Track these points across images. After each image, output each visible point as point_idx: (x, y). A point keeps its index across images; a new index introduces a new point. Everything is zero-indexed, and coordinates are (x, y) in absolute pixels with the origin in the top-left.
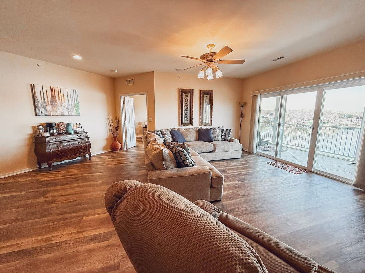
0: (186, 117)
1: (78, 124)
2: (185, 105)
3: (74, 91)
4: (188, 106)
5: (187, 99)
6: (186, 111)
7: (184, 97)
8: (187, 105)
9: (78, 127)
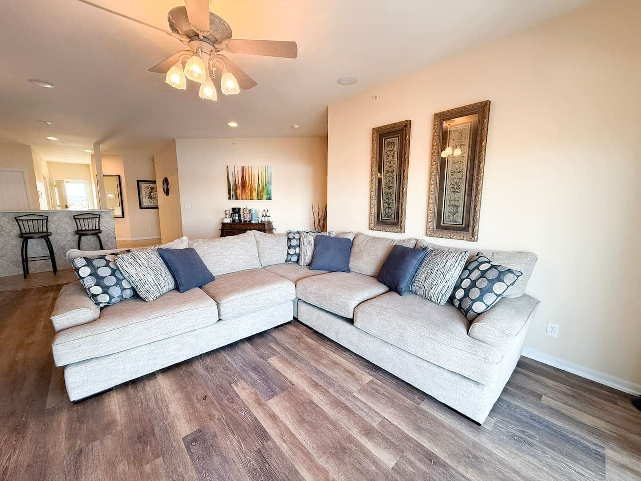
0: (388, 204)
1: (266, 211)
2: (387, 172)
3: (267, 167)
4: (395, 173)
5: (392, 153)
6: (389, 188)
7: (386, 149)
8: (393, 171)
9: (265, 215)
